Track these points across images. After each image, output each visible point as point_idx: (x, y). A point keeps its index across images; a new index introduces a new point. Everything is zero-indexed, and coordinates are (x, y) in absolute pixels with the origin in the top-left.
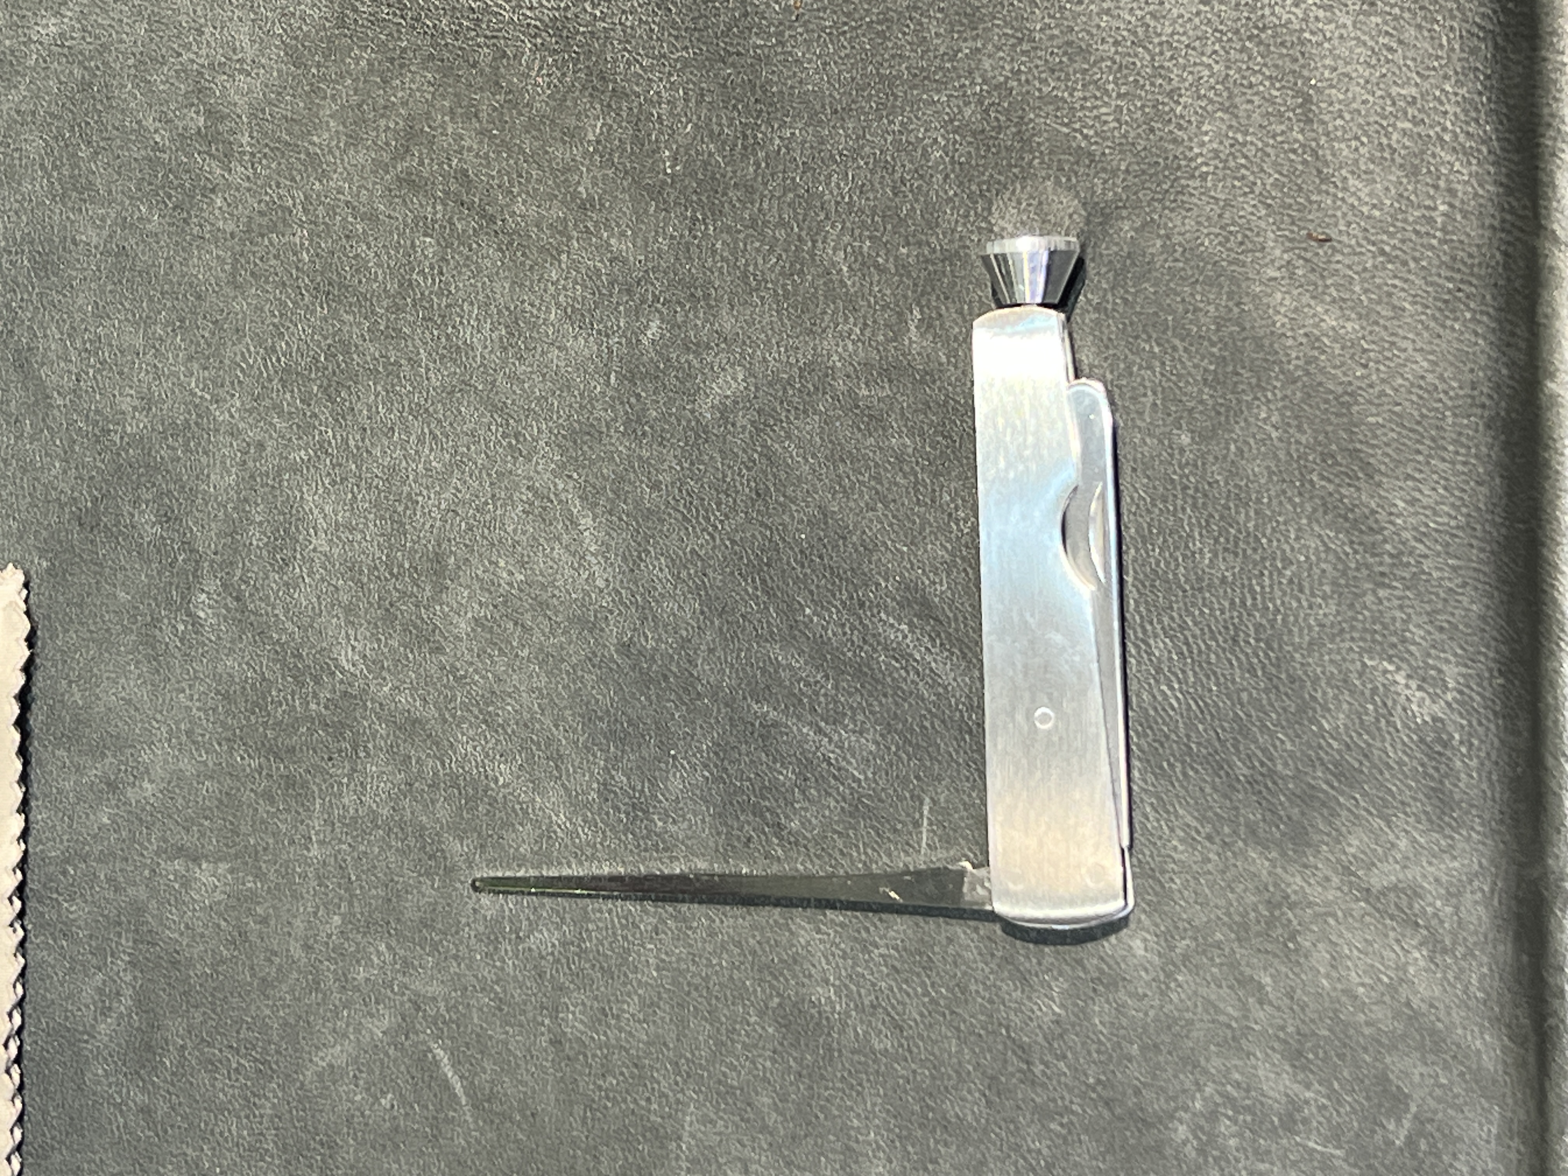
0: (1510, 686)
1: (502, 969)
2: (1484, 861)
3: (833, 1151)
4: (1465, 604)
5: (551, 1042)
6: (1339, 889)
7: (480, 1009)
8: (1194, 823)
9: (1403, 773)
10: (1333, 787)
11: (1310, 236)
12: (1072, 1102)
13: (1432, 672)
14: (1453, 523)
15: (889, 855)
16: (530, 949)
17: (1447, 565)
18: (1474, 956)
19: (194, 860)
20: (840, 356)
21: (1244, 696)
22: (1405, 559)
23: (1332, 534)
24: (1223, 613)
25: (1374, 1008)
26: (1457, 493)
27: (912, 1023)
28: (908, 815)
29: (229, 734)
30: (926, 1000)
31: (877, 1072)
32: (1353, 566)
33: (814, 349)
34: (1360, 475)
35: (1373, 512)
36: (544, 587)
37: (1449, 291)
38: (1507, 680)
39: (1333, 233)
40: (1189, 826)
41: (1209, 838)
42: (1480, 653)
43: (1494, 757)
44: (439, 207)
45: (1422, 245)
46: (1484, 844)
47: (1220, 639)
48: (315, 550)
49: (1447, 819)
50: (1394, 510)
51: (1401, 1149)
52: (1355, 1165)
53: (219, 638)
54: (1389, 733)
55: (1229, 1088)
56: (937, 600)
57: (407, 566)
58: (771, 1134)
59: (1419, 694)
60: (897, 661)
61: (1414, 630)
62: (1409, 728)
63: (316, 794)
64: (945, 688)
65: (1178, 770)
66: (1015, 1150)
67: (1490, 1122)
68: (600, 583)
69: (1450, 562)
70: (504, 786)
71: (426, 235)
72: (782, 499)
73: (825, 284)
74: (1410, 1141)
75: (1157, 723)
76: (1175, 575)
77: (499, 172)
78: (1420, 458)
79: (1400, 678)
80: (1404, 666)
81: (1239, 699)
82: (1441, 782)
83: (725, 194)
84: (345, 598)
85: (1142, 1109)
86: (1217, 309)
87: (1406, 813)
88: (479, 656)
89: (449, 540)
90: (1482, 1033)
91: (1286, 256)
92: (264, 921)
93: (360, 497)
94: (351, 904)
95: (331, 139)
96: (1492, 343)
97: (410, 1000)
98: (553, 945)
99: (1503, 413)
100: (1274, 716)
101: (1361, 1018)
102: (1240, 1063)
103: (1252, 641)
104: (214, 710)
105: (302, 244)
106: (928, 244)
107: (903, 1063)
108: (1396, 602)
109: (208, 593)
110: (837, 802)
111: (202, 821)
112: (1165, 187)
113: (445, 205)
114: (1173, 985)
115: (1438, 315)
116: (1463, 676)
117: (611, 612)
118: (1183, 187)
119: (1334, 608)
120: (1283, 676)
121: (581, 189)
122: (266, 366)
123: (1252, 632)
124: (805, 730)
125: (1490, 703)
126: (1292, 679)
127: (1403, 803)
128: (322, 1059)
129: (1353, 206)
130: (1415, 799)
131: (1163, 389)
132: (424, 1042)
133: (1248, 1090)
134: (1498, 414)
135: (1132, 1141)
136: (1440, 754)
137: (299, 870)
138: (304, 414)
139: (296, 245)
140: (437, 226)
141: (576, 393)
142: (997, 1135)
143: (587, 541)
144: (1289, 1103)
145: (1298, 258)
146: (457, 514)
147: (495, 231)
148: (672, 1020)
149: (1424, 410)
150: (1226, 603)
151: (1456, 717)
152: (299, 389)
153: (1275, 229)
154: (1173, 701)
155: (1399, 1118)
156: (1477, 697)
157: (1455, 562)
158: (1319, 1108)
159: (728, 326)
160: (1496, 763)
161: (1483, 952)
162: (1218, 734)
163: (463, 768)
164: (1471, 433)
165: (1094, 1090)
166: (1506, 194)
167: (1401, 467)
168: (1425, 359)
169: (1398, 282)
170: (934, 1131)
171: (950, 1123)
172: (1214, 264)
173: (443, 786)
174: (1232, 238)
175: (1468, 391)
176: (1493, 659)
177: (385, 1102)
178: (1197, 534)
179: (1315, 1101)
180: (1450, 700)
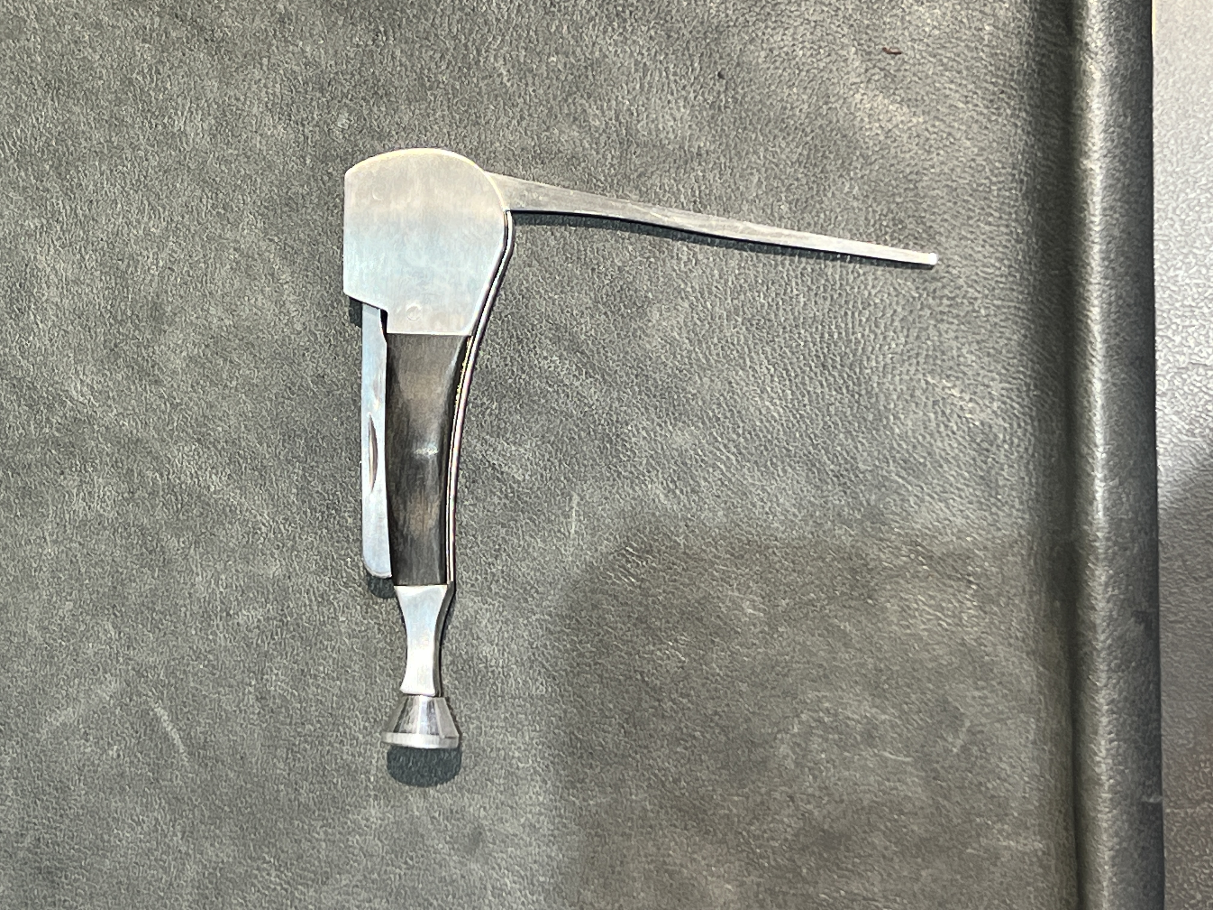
0: (1044, 396)
1: (215, 641)
2: (1023, 533)
3: (498, 777)
4: (1007, 335)
5: (257, 699)
6: (909, 557)
7: (196, 674)
9: (959, 466)
10: (903, 478)
12: (694, 730)
13: (982, 388)
14: (997, 273)
15: (544, 541)
16: (238, 624)
17: (993, 305)
18: (1014, 604)
21: (832, 409)
22: (959, 301)
24: (814, 345)
25: (936, 647)
26: (1000, 249)
27: (563, 673)
28: (560, 508)
30: (575, 654)
31: (534, 712)
32: (919, 307)
34: (924, 235)
36: (249, 330)
37: (994, 94)
38: (1042, 391)
39: (902, 48)
42: (1019, 372)
43: (1030, 451)
44: (157, 19)
45: (973, 58)
46: (1023, 519)
47: (813, 364)
48: (47, 301)
49: (993, 500)
50: (951, 263)
51: (957, 755)
52: (922, 769)
54: (948, 435)
55: (821, 714)
56: (583, 337)
57: (129, 313)
59: (970, 405)
60: (550, 386)
61: (967, 355)
62: (964, 431)
63: (50, 502)
64: (590, 407)
65: (779, 468)
66: (648, 770)
67: (1028, 732)
68: (299, 327)
69: (995, 302)
70: (215, 492)
71: (144, 41)
73: (487, 85)
74: (965, 749)
75: (761, 431)
76: (776, 315)
78: (971, 222)
79: (955, 392)
80: (959, 383)
81: (828, 411)
82: (988, 472)
83: (402, 11)
84: (74, 340)
85: (751, 735)
86: (809, 107)
87: (960, 497)
88: (192, 386)
89: (166, 292)
90: (1021, 663)
91: (864, 66)
94: (81, 592)
96: (1028, 133)
97: (133, 669)
98: (259, 620)
99: (1039, 187)
100: (856, 424)
101: (926, 655)
102: (830, 694)
103: (838, 366)
105: (35, 48)
106: (574, 54)
107: (556, 705)
108: (953, 334)
110: (501, 499)
112: (768, 10)
113: (161, 17)
114: (775, 636)
115: (985, 111)
116: (1007, 390)
117: (307, 349)
119: (904, 339)
120: (863, 392)
121: (281, 6)
123: (838, 360)
125: (1027, 409)
126: (870, 395)
127: (958, 489)
128: (56, 719)
129: (917, 26)
130: (968, 486)
131: (767, 169)
132: (146, 703)
133: (836, 715)
134: (1035, 187)
135: (743, 759)
136: (988, 450)
137: (34, 565)
138: (38, 189)
139: (29, 49)
140: (154, 35)
141: (277, 172)
142: (633, 758)
143: (286, 292)
144: (868, 723)
145: (875, 66)
146: (173, 270)
147: (206, 40)
148: (360, 677)
149: (975, 186)
150: (817, 337)
151: (1000, 421)
152: (33, 169)
153: (856, 43)
154: (776, 415)
155: (957, 731)
156: (1017, 406)
157: (999, 303)
158: (892, 727)
159: (406, 119)
160: (1033, 456)
161: (1022, 601)
162: (811, 439)
163: (179, 478)
164: (1012, 203)
165: (712, 721)
166: (1040, 18)
167: (957, 230)
168: (975, 146)
169: (953, 86)
170: (581, 757)
171: (595, 750)
172: (808, 71)
173: (161, 493)
174: (822, 51)
175: (1010, 170)
176: (1030, 376)
177: (113, 753)
178: (794, 284)
179: (890, 721)
180: (995, 409)
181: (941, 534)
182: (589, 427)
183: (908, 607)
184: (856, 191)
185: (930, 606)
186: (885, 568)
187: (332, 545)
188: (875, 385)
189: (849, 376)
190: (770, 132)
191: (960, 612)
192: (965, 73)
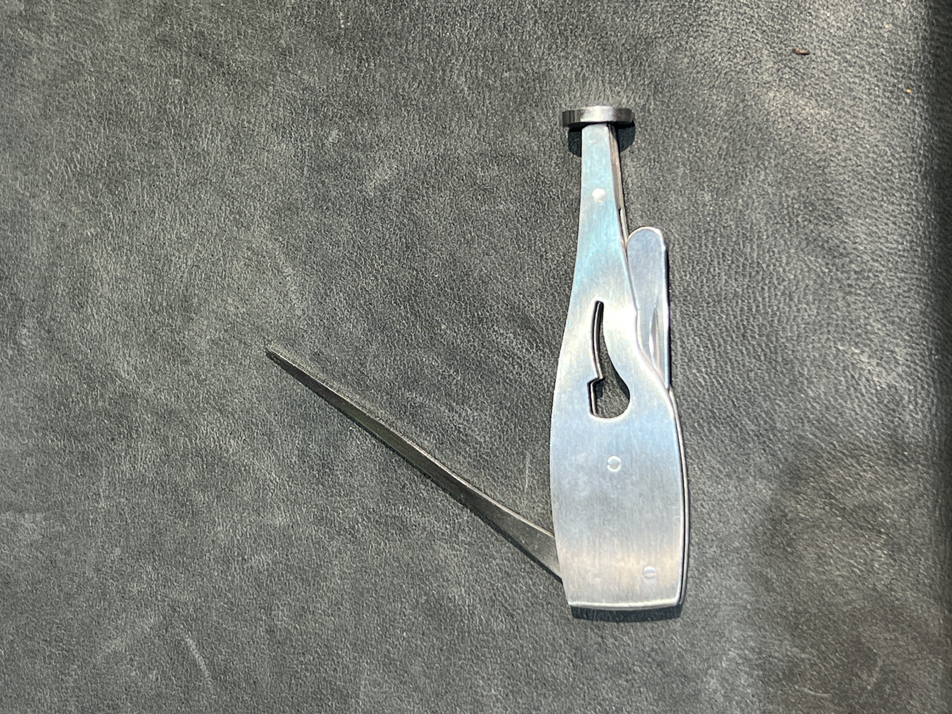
0: (945, 359)
1: (233, 581)
2: (928, 485)
3: (465, 703)
4: (910, 304)
5: (267, 631)
6: (824, 509)
7: (217, 610)
8: (718, 466)
9: (868, 426)
10: (817, 437)
11: (794, 51)
12: (634, 665)
13: (888, 353)
14: (900, 247)
15: (503, 495)
16: (252, 567)
17: (897, 277)
18: (922, 553)
19: (20, 512)
20: (463, 149)
21: (752, 375)
22: (866, 274)
23: (812, 259)
24: (735, 317)
25: (850, 592)
26: (903, 226)
27: (520, 612)
28: (515, 466)
29: (43, 425)
30: (530, 594)
31: (496, 646)
32: (828, 280)
33: (445, 145)
34: (833, 216)
35: (842, 242)
36: (259, 316)
37: (894, 85)
38: (943, 355)
39: (809, 48)
40: (714, 468)
41: (728, 475)
42: (921, 338)
43: (933, 411)
44: (184, 58)
45: (874, 54)
46: (928, 473)
47: (734, 336)
48: (100, 296)
49: (900, 456)
50: (858, 240)
51: (871, 692)
52: (839, 705)
53: (36, 359)
55: (747, 652)
56: (533, 316)
57: (165, 304)
58: (422, 692)
59: (877, 369)
60: (506, 358)
61: (874, 324)
62: (872, 394)
63: (103, 464)
64: (540, 376)
65: (705, 429)
66: (594, 700)
67: (936, 672)
68: (299, 313)
69: (899, 274)
70: (233, 455)
71: (175, 77)
72: (424, 250)
73: (451, 100)
74: (878, 687)
75: (690, 396)
76: (701, 292)
77: (225, 32)
78: (875, 202)
79: (864, 358)
80: (867, 349)
81: (748, 377)
82: (895, 430)
83: (381, 40)
84: (123, 329)
85: (684, 669)
86: (728, 105)
87: (869, 453)
88: (215, 365)
89: (194, 286)
90: (929, 608)
91: (776, 66)
92: (68, 553)
93: (132, 258)
94: (127, 539)
95: (110, 14)
96: (926, 119)
97: (169, 605)
98: (268, 564)
99: (936, 168)
100: (773, 388)
101: (841, 600)
102: (752, 634)
103: (757, 337)
104: (33, 408)
105: (91, 87)
106: (524, 69)
107: (514, 640)
108: (860, 305)
109: (28, 328)
110: (465, 458)
111: (25, 485)
112: (690, 22)
113: (188, 56)
114: (704, 580)
115: (886, 101)
117: (306, 332)
118: (702, 21)
119: (815, 311)
120: (780, 359)
121: (282, 41)
122: (67, 172)
123: (757, 330)
124: (442, 409)
125: (929, 372)
126: (786, 362)
127: (868, 446)
128: (108, 647)
129: (823, 28)
130: (876, 443)
131: (691, 163)
132: (178, 634)
133: (760, 653)
134: (932, 168)
135: (677, 691)
136: (894, 411)
137: (91, 517)
138: (93, 203)
139: (87, 88)
140: (183, 71)
141: (281, 182)
142: (581, 689)
143: (289, 284)
144: (789, 662)
145: (786, 66)
146: (199, 268)
147: (223, 73)
148: (351, 614)
149: (878, 169)
150: (738, 310)
151: (905, 384)
152: (90, 187)
153: (769, 47)
154: (701, 380)
155: (870, 670)
156: (921, 370)
157: (903, 275)
158: (812, 665)
159: (385, 132)
160: (936, 415)
161: (928, 549)
162: (733, 402)
163: (205, 443)
164: (912, 183)
165: (649, 656)
166: (935, 14)
167: (862, 210)
168: (878, 133)
169: (857, 80)
170: (536, 687)
171: (548, 681)
172: (726, 74)
173: (190, 455)
174: (738, 55)
175: (910, 154)
176: (931, 342)
177: (152, 676)
178: (716, 263)
179: (809, 660)
180: (901, 372)
181: (852, 488)
182: (539, 394)
183: (824, 555)
184: (770, 178)
185: (844, 554)
186: (802, 519)
187: (327, 499)
188: (790, 353)
189: (767, 345)
190: (693, 129)
191: (872, 560)
192: (867, 68)
